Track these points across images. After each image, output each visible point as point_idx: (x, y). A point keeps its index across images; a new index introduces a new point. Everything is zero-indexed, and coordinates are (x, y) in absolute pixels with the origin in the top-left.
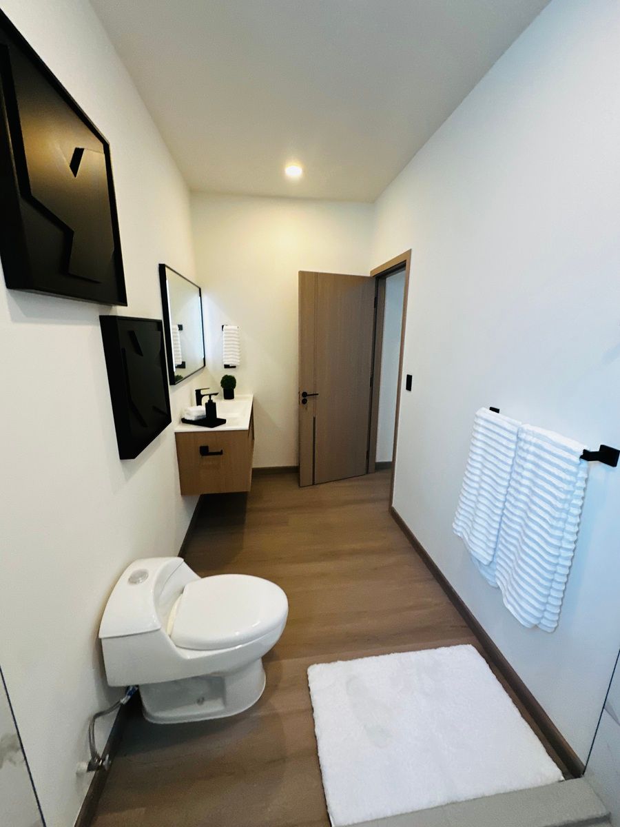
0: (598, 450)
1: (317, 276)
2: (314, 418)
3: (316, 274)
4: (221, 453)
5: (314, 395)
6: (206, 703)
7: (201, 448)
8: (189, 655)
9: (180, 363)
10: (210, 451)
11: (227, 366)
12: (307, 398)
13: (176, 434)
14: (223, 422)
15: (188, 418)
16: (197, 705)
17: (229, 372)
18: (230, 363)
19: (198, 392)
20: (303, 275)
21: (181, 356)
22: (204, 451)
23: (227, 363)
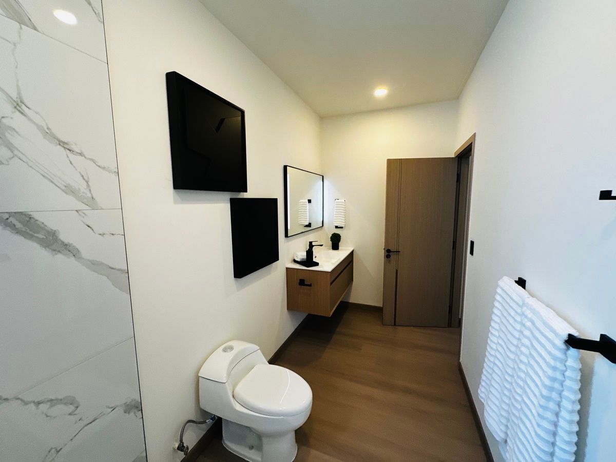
0: (598, 339)
1: (401, 161)
2: (397, 271)
3: (401, 160)
4: (310, 285)
5: (397, 252)
6: (253, 451)
7: (300, 280)
8: (239, 408)
9: (307, 224)
10: (306, 283)
11: (337, 227)
12: (391, 254)
13: (287, 268)
14: (317, 264)
15: (297, 259)
16: (248, 449)
17: (338, 231)
18: (339, 225)
19: (311, 243)
20: (390, 162)
21: (308, 219)
22: (302, 282)
23: (337, 225)
